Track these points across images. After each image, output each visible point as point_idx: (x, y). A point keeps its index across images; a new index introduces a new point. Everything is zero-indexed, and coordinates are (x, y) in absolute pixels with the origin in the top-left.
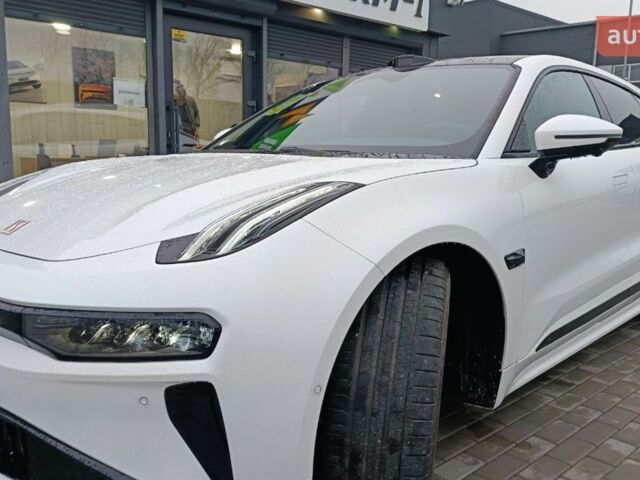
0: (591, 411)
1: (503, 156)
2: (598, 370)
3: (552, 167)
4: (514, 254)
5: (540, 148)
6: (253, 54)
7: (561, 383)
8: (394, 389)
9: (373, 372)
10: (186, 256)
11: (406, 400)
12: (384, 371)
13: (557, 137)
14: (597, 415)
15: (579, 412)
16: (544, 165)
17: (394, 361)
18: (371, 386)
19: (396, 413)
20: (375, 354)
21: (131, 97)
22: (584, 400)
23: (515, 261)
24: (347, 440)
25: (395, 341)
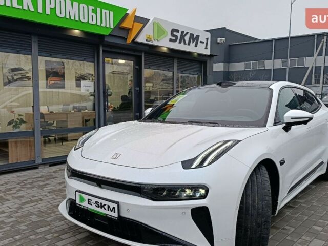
0: (304, 216)
1: (274, 125)
2: (303, 201)
3: (290, 128)
4: (282, 160)
5: (286, 122)
6: (137, 67)
7: (291, 207)
8: (258, 207)
9: (250, 202)
10: (194, 166)
11: (262, 210)
12: (254, 201)
13: (292, 118)
14: (307, 217)
15: (300, 217)
16: (287, 128)
17: (257, 199)
18: (250, 207)
19: (260, 214)
20: (250, 196)
21: (88, 88)
22: (301, 212)
23: (282, 163)
24: (244, 224)
25: (256, 192)
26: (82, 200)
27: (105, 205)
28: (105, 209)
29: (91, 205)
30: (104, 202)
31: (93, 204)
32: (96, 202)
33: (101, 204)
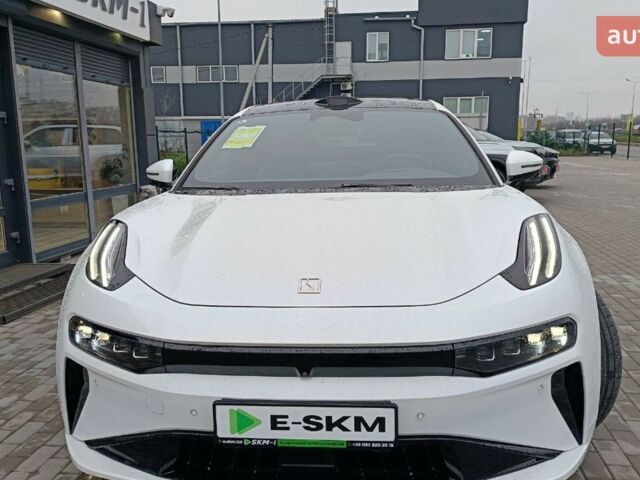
5: (511, 174)
26: (245, 422)
27: (344, 418)
28: (345, 429)
29: (288, 428)
30: (336, 414)
31: (292, 427)
32: (307, 419)
33: (329, 419)
